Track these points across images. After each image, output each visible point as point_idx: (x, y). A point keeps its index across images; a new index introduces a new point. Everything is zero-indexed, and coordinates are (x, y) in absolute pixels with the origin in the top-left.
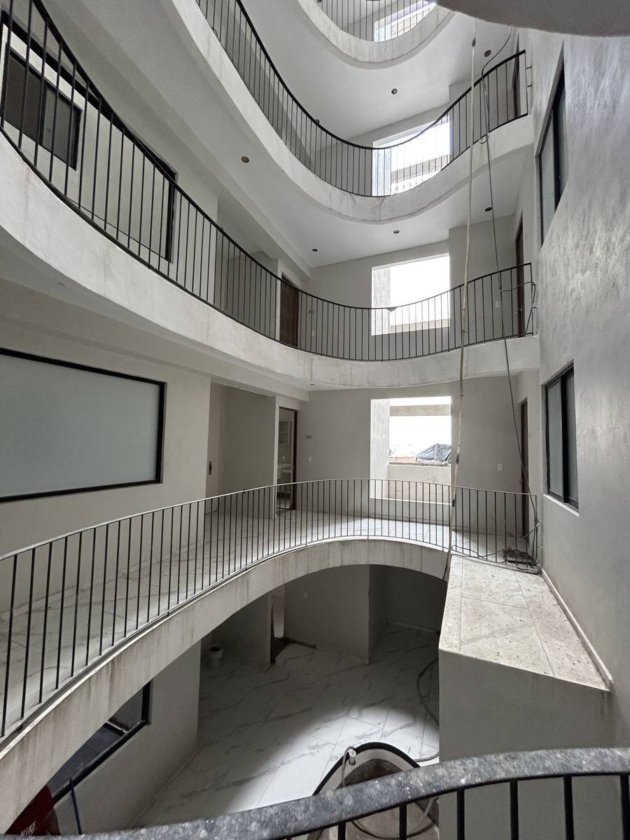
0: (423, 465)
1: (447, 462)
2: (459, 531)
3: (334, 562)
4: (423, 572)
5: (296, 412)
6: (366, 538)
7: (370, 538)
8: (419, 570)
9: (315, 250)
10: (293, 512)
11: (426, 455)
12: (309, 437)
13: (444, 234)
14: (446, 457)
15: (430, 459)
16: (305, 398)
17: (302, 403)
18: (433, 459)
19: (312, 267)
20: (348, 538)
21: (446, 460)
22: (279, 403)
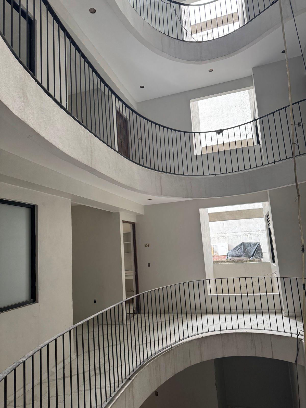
0: (234, 261)
1: (254, 257)
2: (292, 317)
3: (195, 360)
4: (275, 358)
5: (134, 225)
6: (219, 333)
7: (223, 332)
8: (271, 357)
9: (142, 87)
10: (139, 315)
11: (236, 253)
12: (147, 245)
13: (249, 71)
14: (252, 253)
15: (239, 256)
16: (141, 212)
17: (138, 216)
18: (242, 256)
19: (138, 102)
20: (204, 335)
21: (253, 256)
22: (123, 217)
